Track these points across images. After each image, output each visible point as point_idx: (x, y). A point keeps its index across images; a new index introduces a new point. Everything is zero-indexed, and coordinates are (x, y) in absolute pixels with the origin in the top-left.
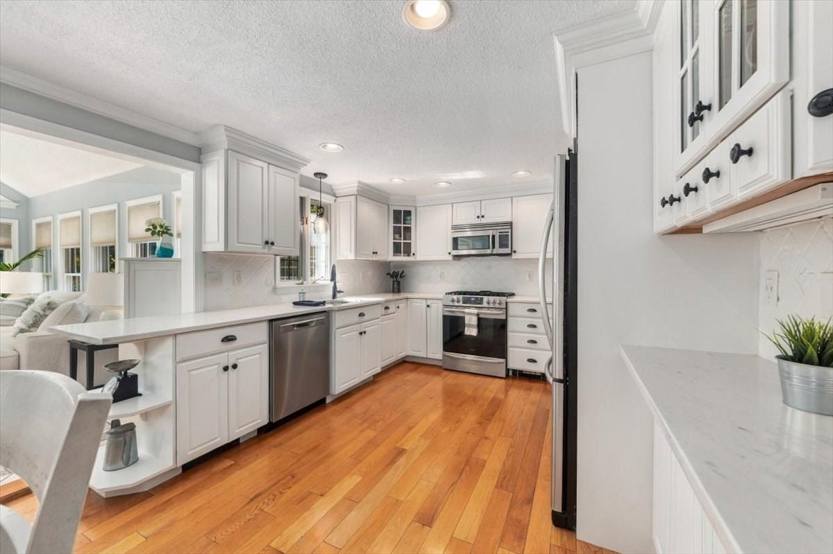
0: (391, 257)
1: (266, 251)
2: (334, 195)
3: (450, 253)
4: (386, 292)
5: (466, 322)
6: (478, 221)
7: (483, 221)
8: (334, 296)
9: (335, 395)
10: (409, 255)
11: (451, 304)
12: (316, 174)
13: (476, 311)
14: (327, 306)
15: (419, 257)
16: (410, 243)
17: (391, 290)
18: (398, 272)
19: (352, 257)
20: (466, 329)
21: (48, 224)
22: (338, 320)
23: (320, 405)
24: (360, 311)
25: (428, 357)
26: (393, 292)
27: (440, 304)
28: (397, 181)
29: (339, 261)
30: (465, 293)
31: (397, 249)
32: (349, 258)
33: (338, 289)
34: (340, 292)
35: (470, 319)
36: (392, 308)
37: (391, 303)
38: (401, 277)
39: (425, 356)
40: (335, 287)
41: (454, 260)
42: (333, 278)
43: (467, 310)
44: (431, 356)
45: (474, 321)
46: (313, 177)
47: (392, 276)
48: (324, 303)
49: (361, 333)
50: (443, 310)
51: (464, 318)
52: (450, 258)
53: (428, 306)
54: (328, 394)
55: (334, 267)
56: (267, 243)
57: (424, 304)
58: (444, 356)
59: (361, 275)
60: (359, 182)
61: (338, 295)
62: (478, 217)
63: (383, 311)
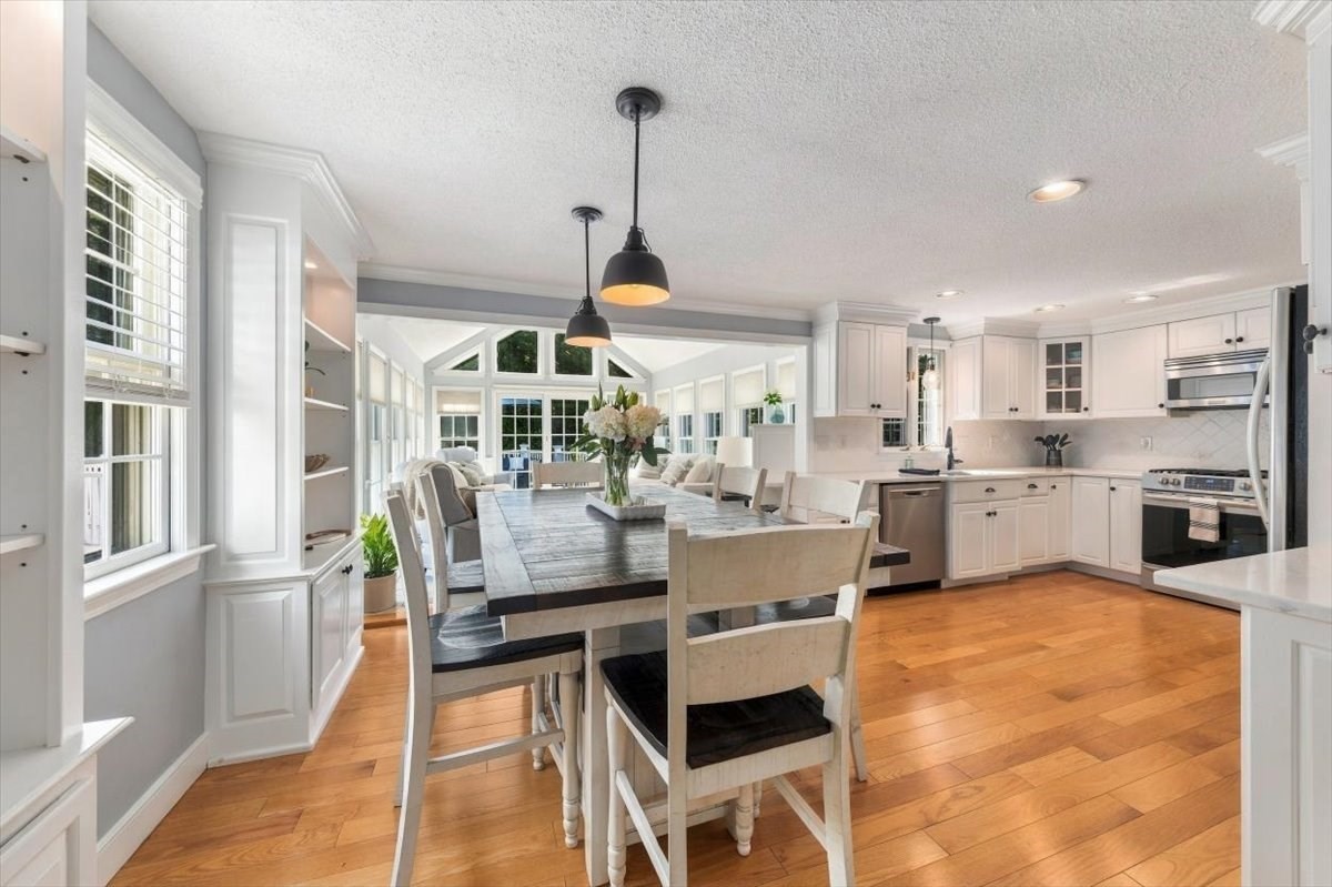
0: (1041, 413)
1: (872, 415)
2: (950, 339)
3: (1162, 406)
4: (1036, 464)
5: (1192, 518)
6: (1230, 348)
7: (1241, 347)
8: (950, 467)
9: (953, 581)
10: (1078, 411)
11: (1161, 487)
12: (925, 321)
13: (1214, 501)
14: (942, 476)
15: (1097, 413)
16: (1080, 392)
17: (1045, 462)
18: (1058, 436)
19: (975, 416)
20: (1191, 529)
21: (667, 394)
22: (955, 494)
23: (932, 586)
24: (988, 485)
25: (1113, 567)
26: (1048, 464)
27: (1138, 487)
28: (1049, 308)
29: (956, 422)
30: (1190, 472)
31: (1053, 402)
32: (972, 418)
33: (956, 458)
34: (957, 461)
35: (1202, 515)
36: (1043, 486)
37: (1042, 480)
38: (1062, 444)
39: (1107, 566)
40: (951, 456)
41: (1172, 416)
42: (949, 444)
43: (1192, 499)
44: (1117, 566)
45: (1212, 517)
46: (922, 323)
47: (1045, 442)
48: (937, 472)
49: (989, 514)
50: (1144, 498)
51: (1188, 511)
52: (1164, 413)
53: (1113, 489)
54: (944, 577)
55: (950, 430)
56: (873, 406)
57: (1105, 484)
58: (1143, 568)
59: (990, 441)
60: (986, 319)
61: (956, 465)
62: (1229, 341)
63: (1026, 491)
